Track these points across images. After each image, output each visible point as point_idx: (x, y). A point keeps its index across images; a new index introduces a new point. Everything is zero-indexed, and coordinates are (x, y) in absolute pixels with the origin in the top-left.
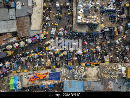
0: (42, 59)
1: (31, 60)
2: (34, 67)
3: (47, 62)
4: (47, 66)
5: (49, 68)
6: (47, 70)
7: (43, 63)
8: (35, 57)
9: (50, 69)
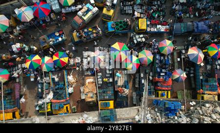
0: (68, 74)
1: (32, 80)
2: (40, 102)
3: (83, 84)
4: (83, 97)
5: (91, 107)
6: (85, 116)
7: (70, 90)
8: (45, 69)
9: (97, 112)
